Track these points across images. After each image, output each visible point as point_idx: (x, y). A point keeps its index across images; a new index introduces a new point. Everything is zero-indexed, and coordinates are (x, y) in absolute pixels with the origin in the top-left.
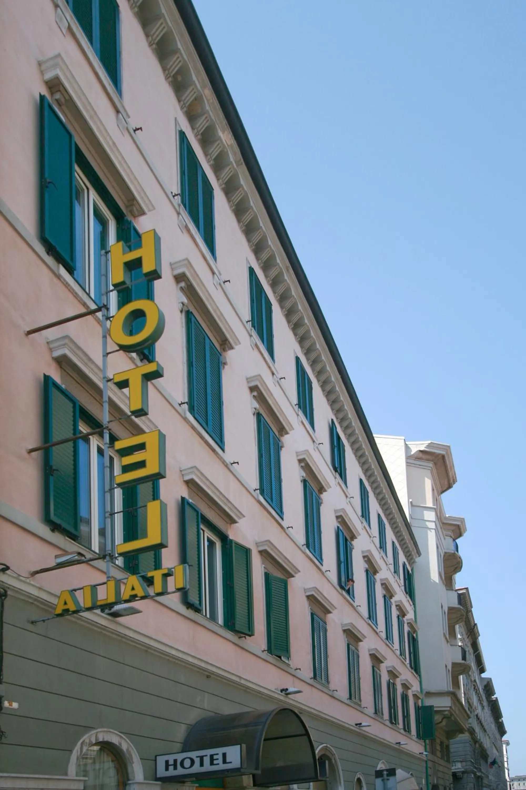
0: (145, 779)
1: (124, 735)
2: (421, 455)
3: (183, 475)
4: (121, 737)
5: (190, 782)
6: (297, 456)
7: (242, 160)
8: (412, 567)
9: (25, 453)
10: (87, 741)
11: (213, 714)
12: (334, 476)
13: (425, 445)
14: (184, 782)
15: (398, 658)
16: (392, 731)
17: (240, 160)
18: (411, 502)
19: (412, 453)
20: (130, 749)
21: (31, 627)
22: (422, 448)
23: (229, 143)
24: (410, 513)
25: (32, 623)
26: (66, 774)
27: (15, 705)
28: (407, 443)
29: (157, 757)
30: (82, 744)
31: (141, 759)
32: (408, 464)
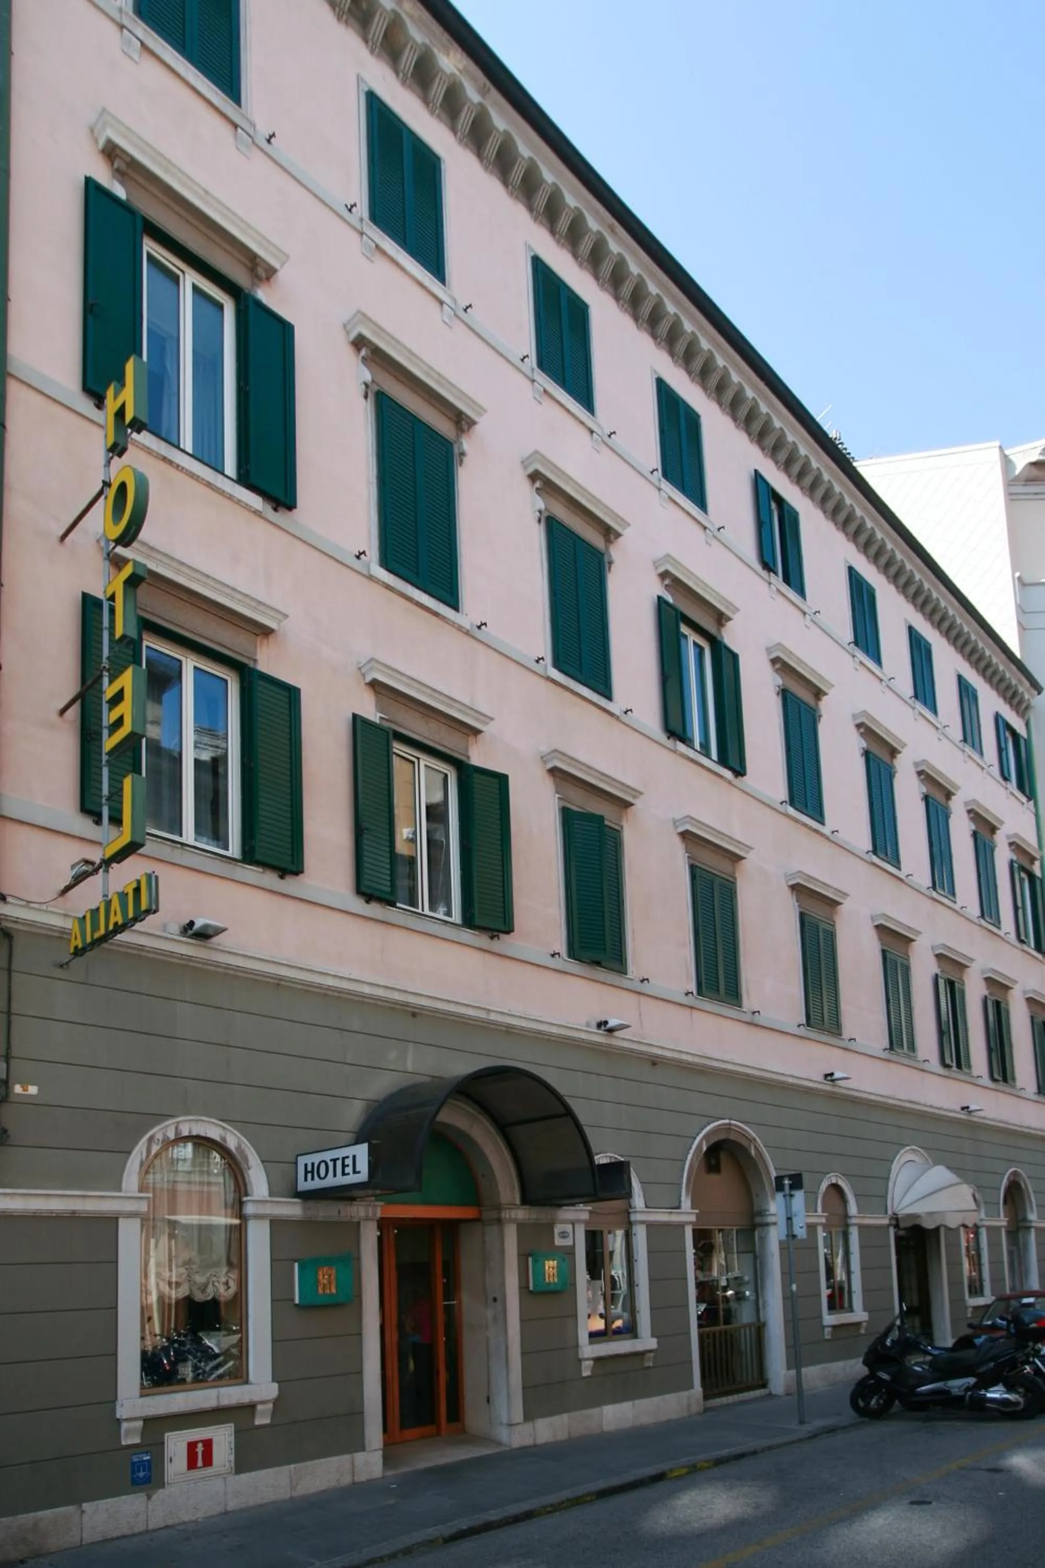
0: (271, 1195)
1: (229, 1125)
2: (1035, 472)
3: (364, 675)
4: (224, 1128)
5: (373, 1198)
6: (656, 568)
7: (488, 83)
8: (1026, 718)
9: (54, 717)
10: (160, 1136)
11: (428, 1079)
12: (766, 581)
13: (1039, 450)
14: (353, 1199)
15: (975, 924)
16: (950, 1082)
17: (485, 84)
18: (1019, 578)
19: (1017, 472)
20: (243, 1146)
21: (59, 973)
22: (1035, 458)
23: (461, 67)
24: (1018, 602)
25: (61, 966)
26: (119, 1189)
27: (33, 1090)
28: (1007, 452)
29: (299, 1158)
30: (151, 1139)
31: (263, 1162)
32: (1012, 497)
